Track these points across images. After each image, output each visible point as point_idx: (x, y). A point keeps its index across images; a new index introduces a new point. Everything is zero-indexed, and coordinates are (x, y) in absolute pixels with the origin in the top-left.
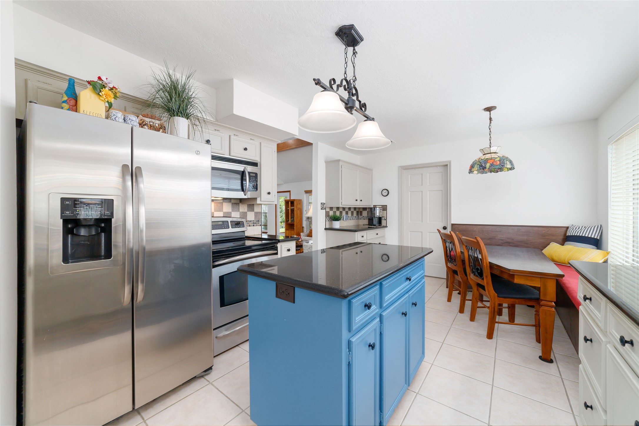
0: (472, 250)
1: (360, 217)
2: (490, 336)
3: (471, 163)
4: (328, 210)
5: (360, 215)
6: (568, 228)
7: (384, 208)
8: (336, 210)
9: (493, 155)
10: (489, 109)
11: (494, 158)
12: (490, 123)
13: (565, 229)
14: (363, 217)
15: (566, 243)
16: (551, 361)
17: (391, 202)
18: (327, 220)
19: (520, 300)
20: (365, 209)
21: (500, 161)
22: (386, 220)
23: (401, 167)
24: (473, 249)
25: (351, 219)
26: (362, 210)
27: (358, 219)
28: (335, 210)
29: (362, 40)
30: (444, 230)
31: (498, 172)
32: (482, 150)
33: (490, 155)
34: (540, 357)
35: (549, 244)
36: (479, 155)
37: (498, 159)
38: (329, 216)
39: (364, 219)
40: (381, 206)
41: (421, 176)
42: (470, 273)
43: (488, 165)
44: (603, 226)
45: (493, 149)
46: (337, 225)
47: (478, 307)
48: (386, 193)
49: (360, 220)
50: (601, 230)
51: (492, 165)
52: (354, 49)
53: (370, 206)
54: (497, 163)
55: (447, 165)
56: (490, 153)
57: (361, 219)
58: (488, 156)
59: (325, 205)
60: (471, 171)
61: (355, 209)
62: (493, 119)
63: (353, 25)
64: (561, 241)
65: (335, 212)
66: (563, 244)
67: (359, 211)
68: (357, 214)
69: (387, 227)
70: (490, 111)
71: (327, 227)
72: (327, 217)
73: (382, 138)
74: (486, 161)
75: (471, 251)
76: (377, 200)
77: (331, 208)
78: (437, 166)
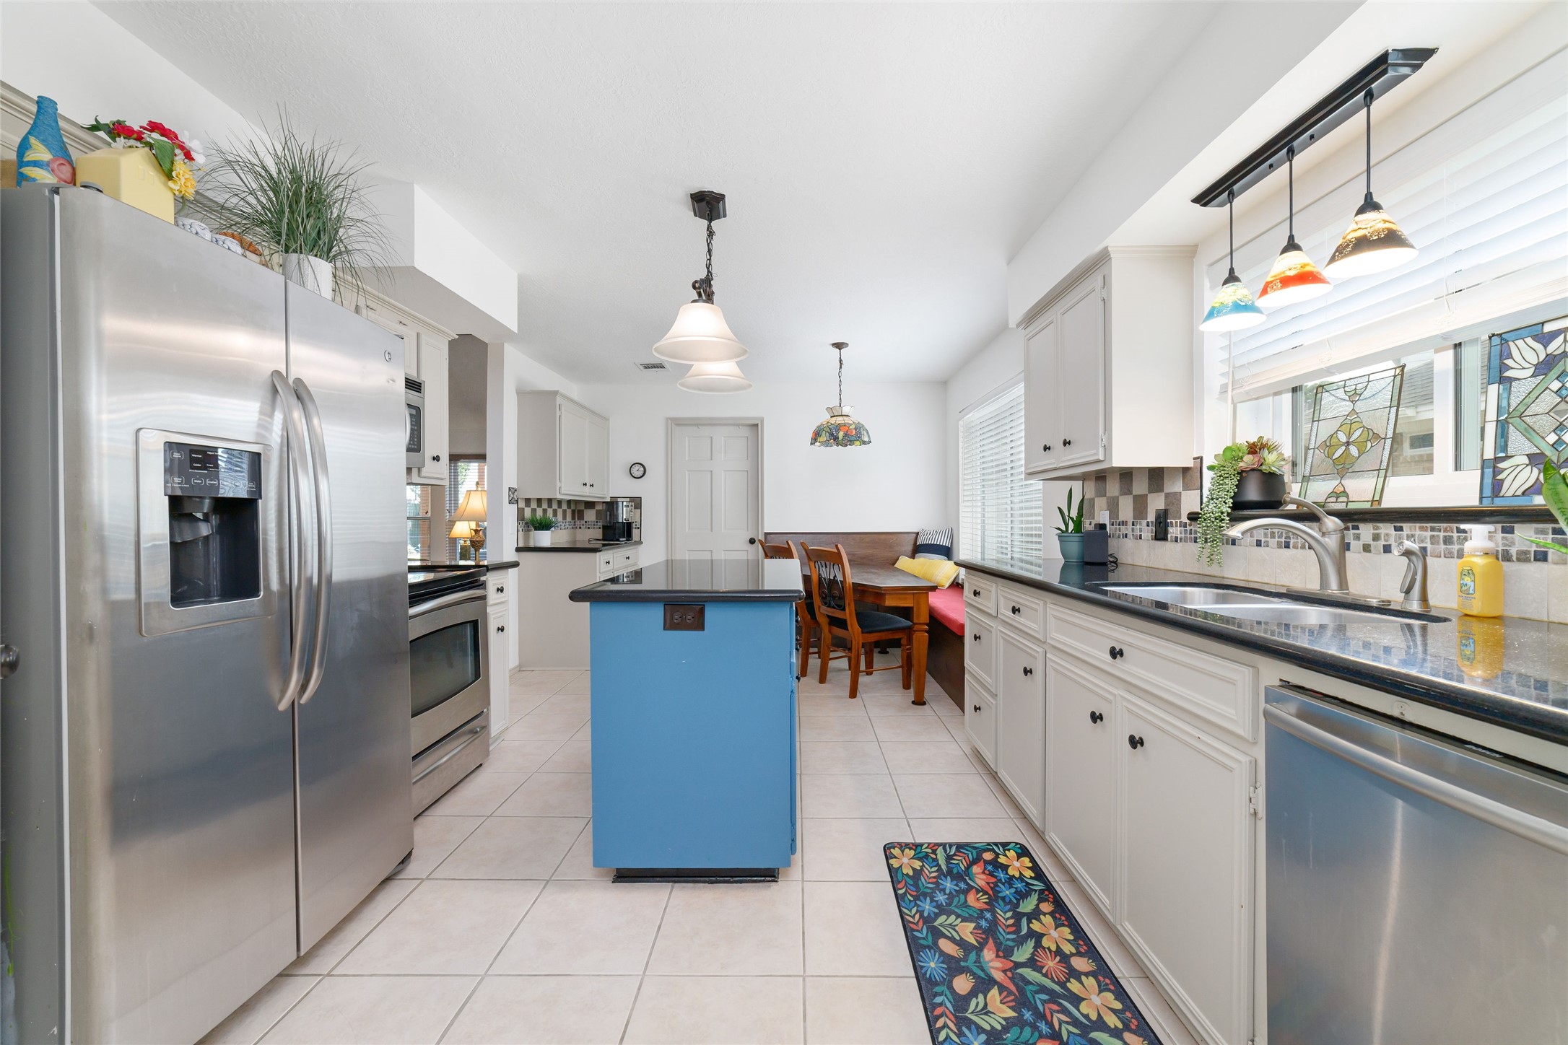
0: (826, 567)
1: (578, 522)
2: (853, 694)
3: (814, 428)
4: (522, 504)
5: (578, 519)
6: (918, 534)
7: (636, 503)
8: (536, 507)
9: (847, 420)
10: (839, 346)
11: (848, 424)
12: (841, 367)
13: (915, 535)
14: (586, 522)
15: (917, 555)
16: (924, 703)
17: (651, 490)
18: (520, 530)
19: (886, 632)
20: (590, 505)
21: (856, 429)
22: (638, 528)
23: (672, 419)
24: (828, 566)
25: (563, 527)
26: (582, 507)
27: (574, 528)
28: (534, 505)
29: (725, 216)
30: (750, 545)
31: (846, 445)
32: (831, 409)
33: (841, 418)
34: (914, 703)
35: (898, 559)
36: (824, 418)
37: (853, 427)
38: (523, 519)
39: (589, 528)
40: (628, 500)
41: (709, 441)
42: (819, 606)
43: (841, 435)
44: (954, 529)
45: (846, 410)
46: (545, 538)
47: (831, 659)
48: (638, 471)
49: (578, 530)
50: (952, 534)
51: (846, 435)
52: (709, 227)
53: (603, 498)
54: (852, 432)
55: (757, 425)
56: (842, 416)
57: (580, 528)
58: (840, 420)
59: (516, 493)
60: (814, 440)
61: (569, 502)
62: (844, 362)
63: (724, 195)
64: (910, 554)
65: (534, 511)
66: (913, 557)
67: (578, 509)
68: (573, 518)
69: (642, 543)
70: (840, 349)
71: (521, 545)
72: (521, 522)
73: (739, 379)
74: (839, 427)
75: (824, 568)
76: (618, 487)
77: (528, 501)
78: (738, 425)
